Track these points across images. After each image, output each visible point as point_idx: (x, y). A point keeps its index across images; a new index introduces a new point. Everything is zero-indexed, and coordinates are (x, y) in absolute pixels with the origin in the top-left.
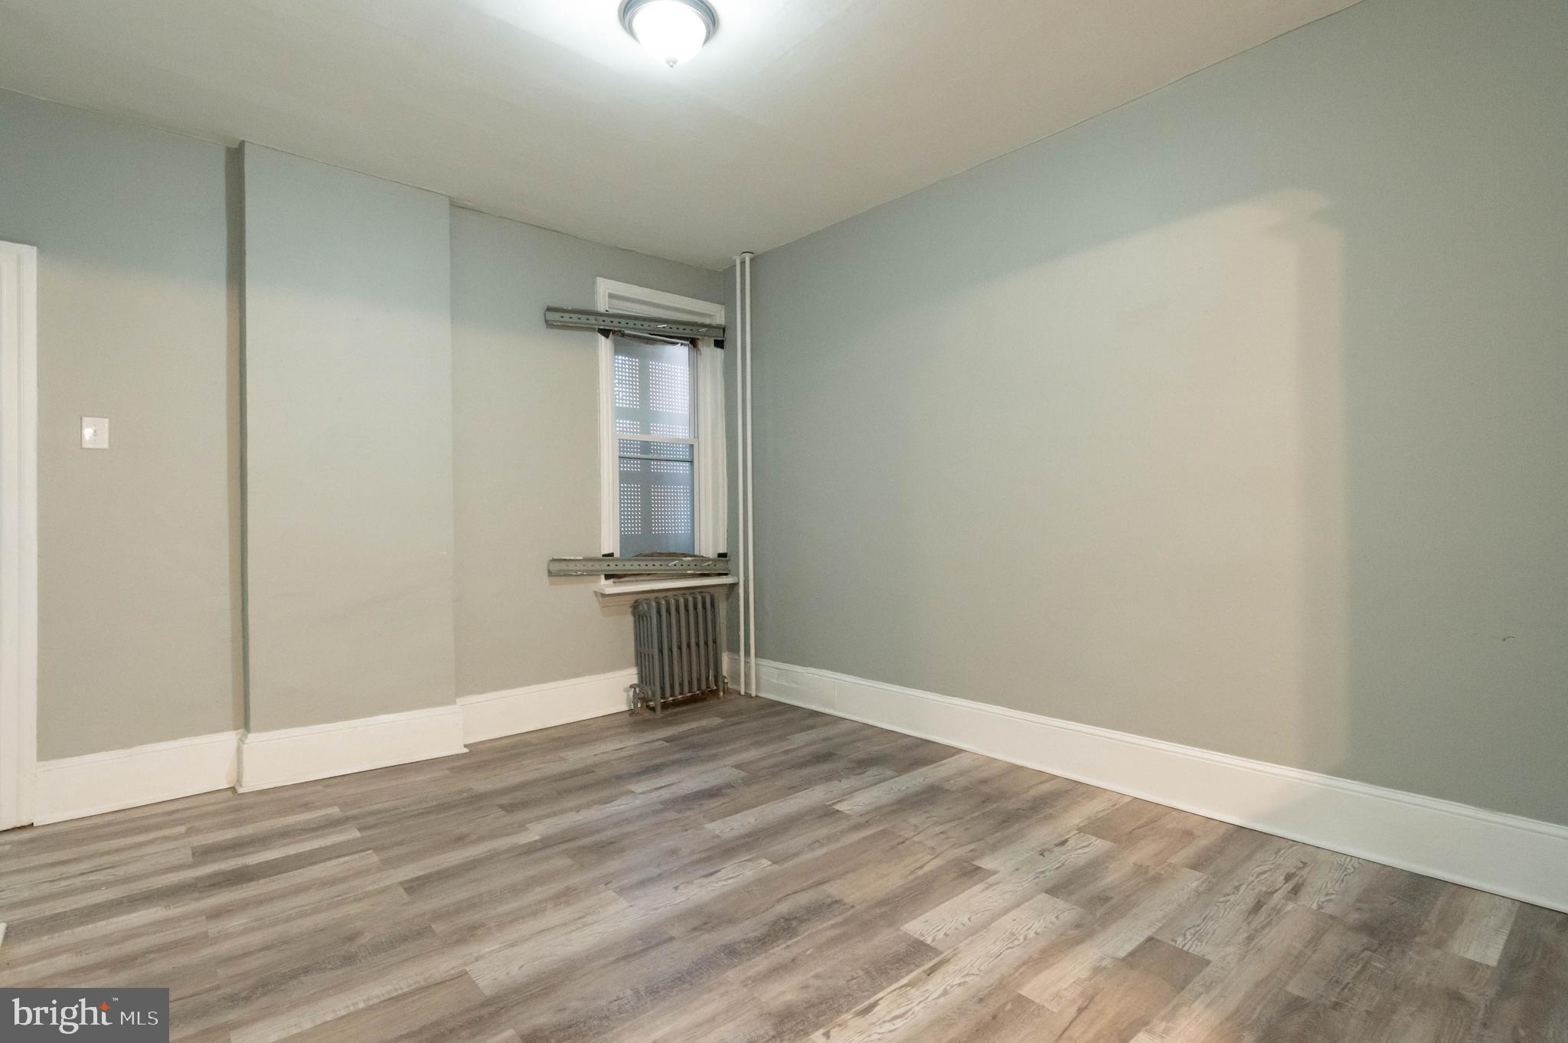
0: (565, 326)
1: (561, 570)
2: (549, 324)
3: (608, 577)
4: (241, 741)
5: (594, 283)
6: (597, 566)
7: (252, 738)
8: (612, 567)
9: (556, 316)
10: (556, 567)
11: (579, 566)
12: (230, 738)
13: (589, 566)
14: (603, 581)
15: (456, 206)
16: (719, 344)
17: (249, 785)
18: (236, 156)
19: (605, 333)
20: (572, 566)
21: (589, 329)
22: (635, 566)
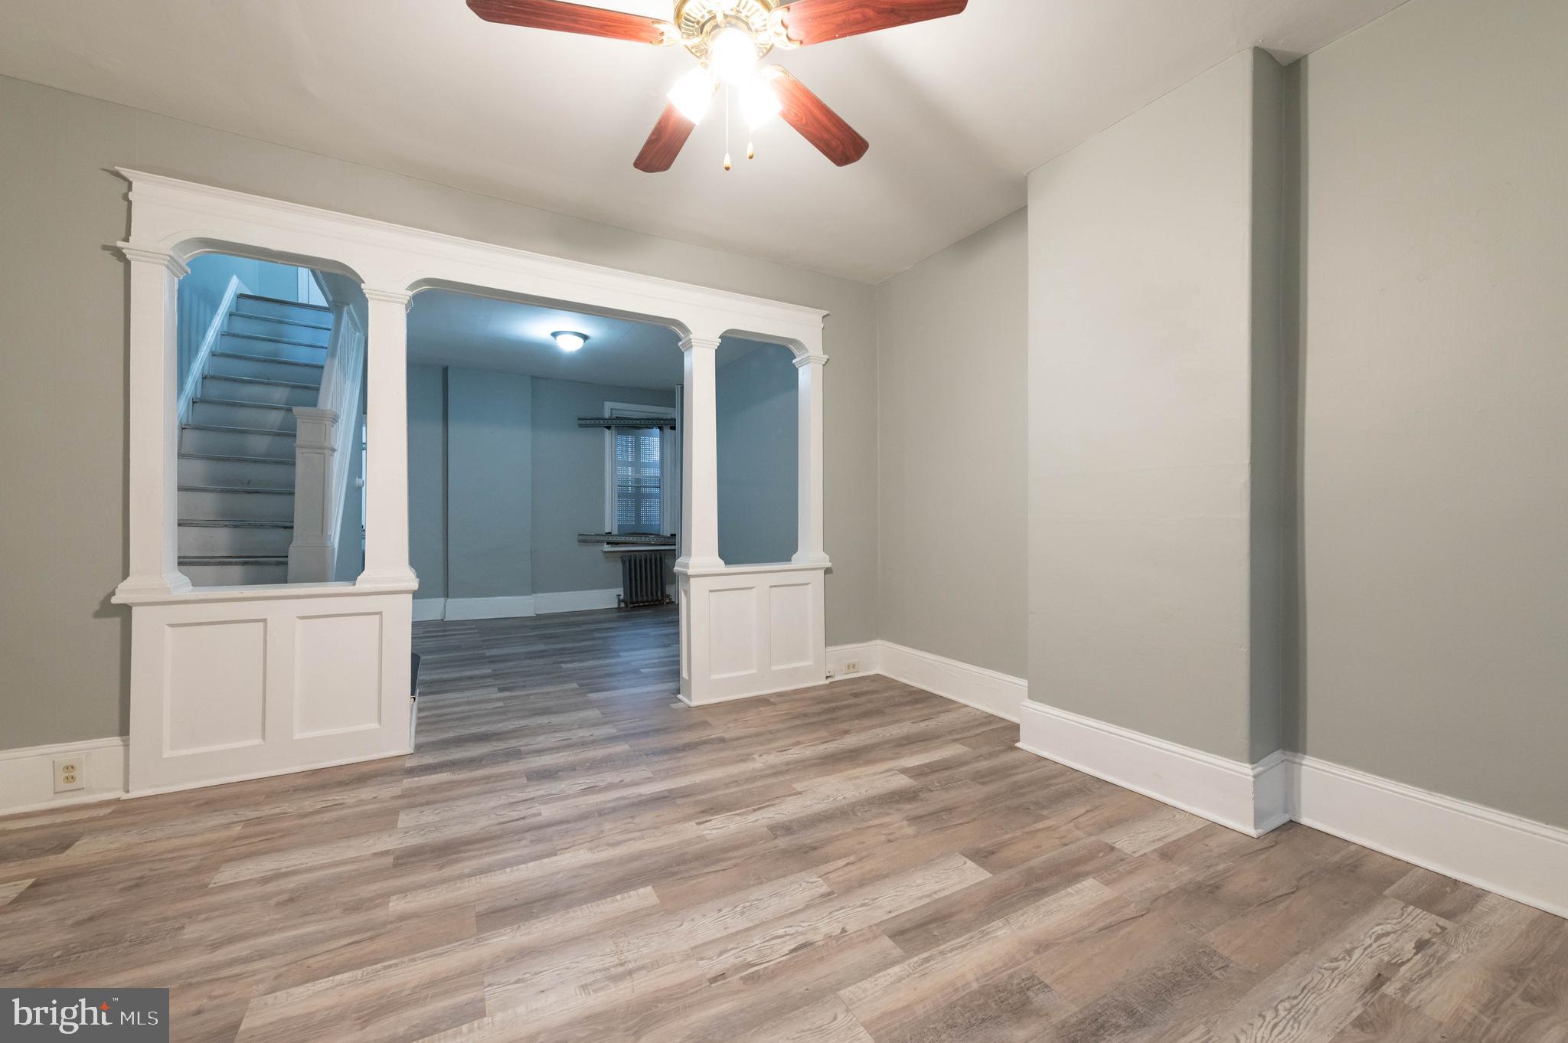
0: (586, 426)
1: (585, 540)
2: (580, 426)
3: (608, 543)
4: (446, 601)
5: (603, 404)
6: (602, 538)
7: (449, 600)
8: (610, 539)
9: (584, 422)
10: (581, 538)
11: (593, 538)
12: (442, 600)
13: (598, 538)
14: (605, 545)
15: (532, 377)
16: (673, 428)
17: (448, 618)
18: (445, 370)
19: (609, 428)
20: (589, 538)
21: (599, 426)
22: (623, 539)
